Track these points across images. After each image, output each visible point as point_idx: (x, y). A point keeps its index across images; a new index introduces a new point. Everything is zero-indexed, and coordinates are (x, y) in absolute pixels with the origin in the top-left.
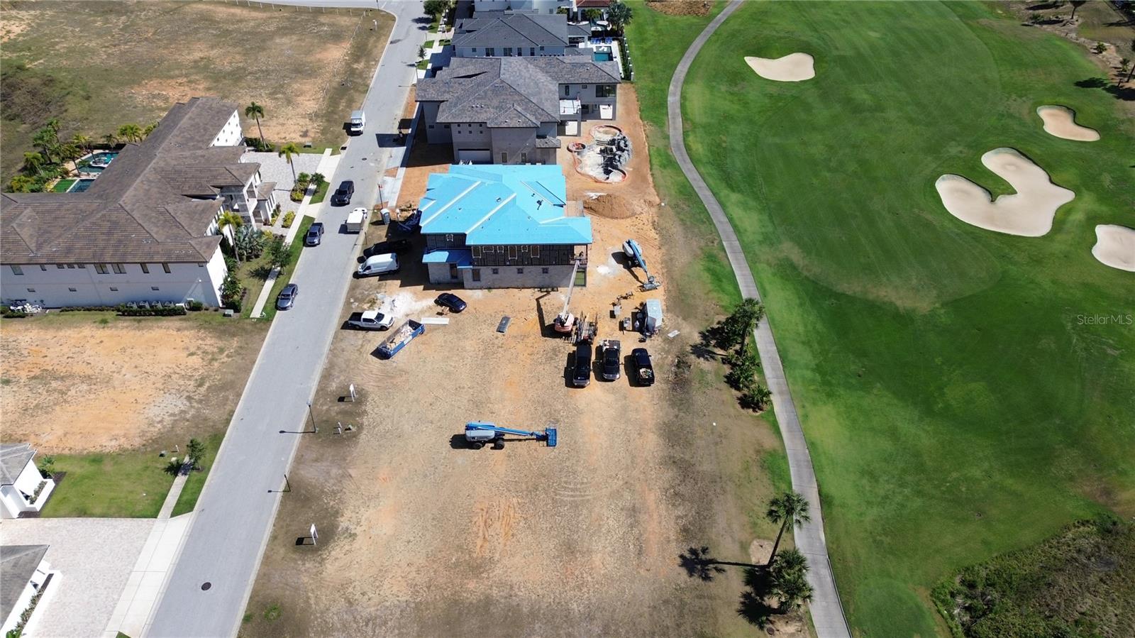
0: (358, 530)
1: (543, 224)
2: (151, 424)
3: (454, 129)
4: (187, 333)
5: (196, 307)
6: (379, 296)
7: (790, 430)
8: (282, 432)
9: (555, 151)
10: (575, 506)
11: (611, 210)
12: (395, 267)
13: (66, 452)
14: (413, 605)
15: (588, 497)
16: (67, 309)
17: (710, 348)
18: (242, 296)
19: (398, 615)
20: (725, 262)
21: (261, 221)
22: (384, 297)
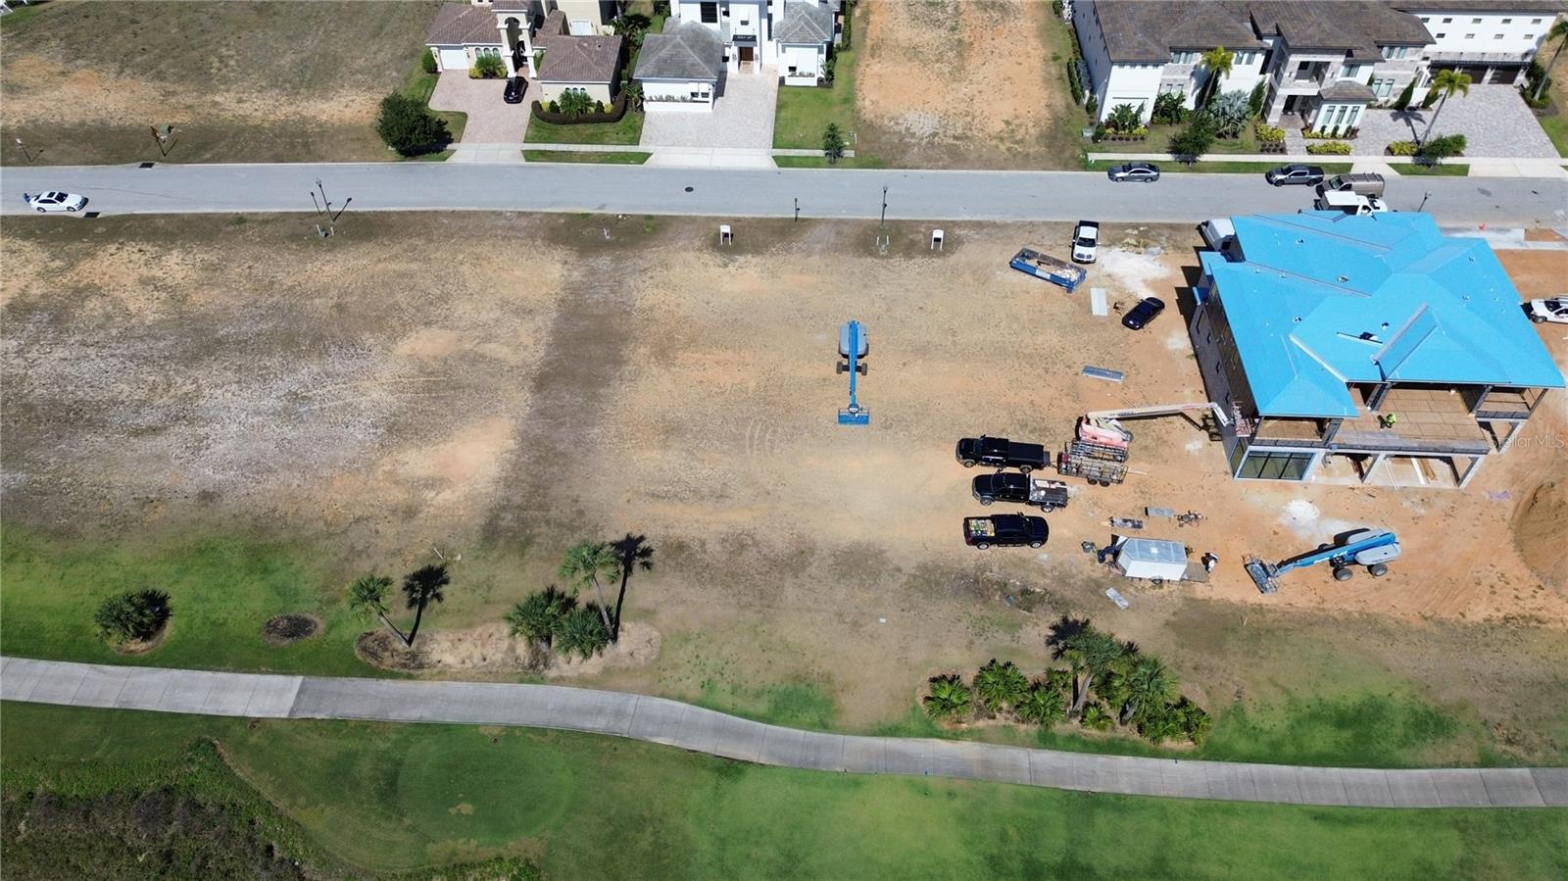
0: (731, 268)
1: (1289, 338)
2: (892, 118)
4: (1045, 112)
5: (1089, 107)
6: (1156, 249)
8: (884, 206)
10: (736, 438)
13: (858, 82)
14: (628, 309)
15: (748, 452)
16: (1073, 32)
18: (1125, 139)
21: (1306, 122)
22: (1153, 254)
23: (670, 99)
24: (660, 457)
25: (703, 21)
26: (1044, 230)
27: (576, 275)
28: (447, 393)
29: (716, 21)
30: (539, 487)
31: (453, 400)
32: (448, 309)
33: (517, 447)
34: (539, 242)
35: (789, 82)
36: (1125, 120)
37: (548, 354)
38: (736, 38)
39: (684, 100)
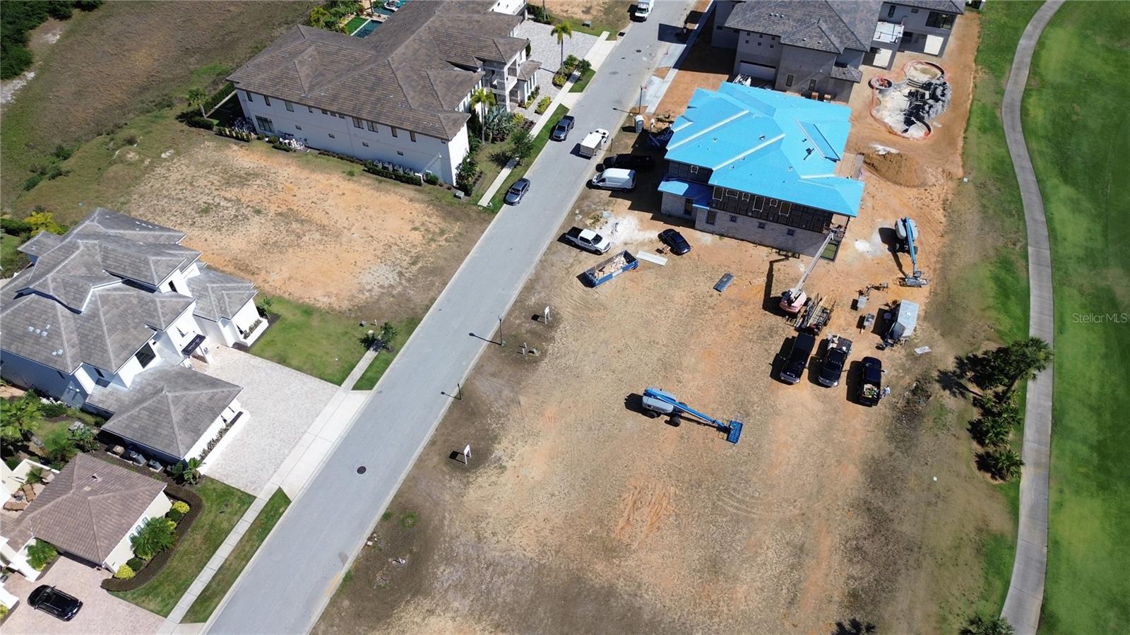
0: (509, 464)
1: (804, 179)
2: (361, 291)
3: (742, 37)
4: (417, 205)
5: (432, 181)
6: (605, 214)
7: (1032, 516)
8: (471, 335)
9: (852, 86)
10: (736, 520)
11: (897, 173)
12: (629, 186)
13: (286, 296)
14: (536, 566)
15: (754, 516)
16: (325, 152)
17: (963, 381)
18: (477, 180)
19: (518, 570)
20: (1022, 274)
21: (516, 101)
22: (610, 217)
23: (212, 445)
25: (144, 366)
26: (554, 258)
29: (156, 355)
35: (249, 341)
38: (186, 351)
39: (222, 433)
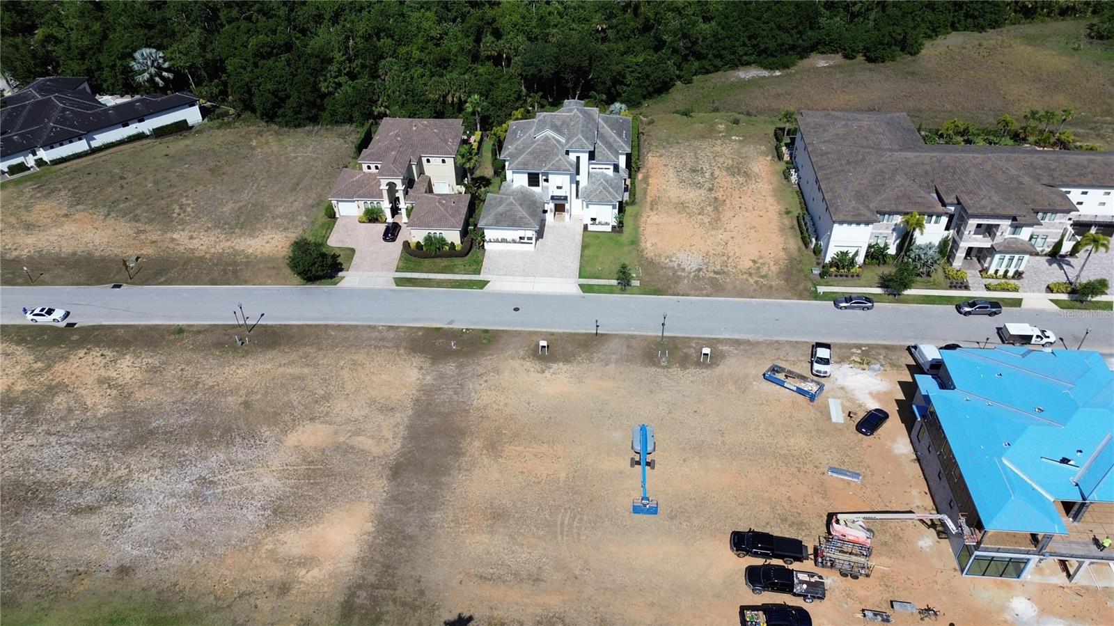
0: (547, 373)
2: (667, 257)
4: (782, 253)
5: (816, 251)
6: (876, 366)
8: (663, 325)
10: (549, 524)
15: (559, 538)
16: (800, 191)
18: (847, 276)
21: (982, 266)
22: (874, 370)
23: (504, 241)
24: (487, 541)
25: (529, 185)
26: (788, 348)
27: (429, 379)
28: (323, 480)
29: (539, 186)
30: (388, 567)
31: (326, 486)
32: (329, 407)
33: (374, 529)
34: (402, 351)
35: (591, 228)
36: (844, 263)
37: (403, 446)
38: (553, 198)
39: (514, 242)
